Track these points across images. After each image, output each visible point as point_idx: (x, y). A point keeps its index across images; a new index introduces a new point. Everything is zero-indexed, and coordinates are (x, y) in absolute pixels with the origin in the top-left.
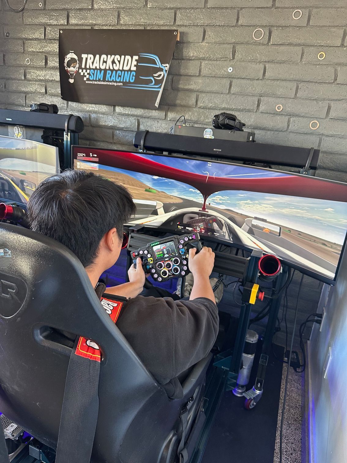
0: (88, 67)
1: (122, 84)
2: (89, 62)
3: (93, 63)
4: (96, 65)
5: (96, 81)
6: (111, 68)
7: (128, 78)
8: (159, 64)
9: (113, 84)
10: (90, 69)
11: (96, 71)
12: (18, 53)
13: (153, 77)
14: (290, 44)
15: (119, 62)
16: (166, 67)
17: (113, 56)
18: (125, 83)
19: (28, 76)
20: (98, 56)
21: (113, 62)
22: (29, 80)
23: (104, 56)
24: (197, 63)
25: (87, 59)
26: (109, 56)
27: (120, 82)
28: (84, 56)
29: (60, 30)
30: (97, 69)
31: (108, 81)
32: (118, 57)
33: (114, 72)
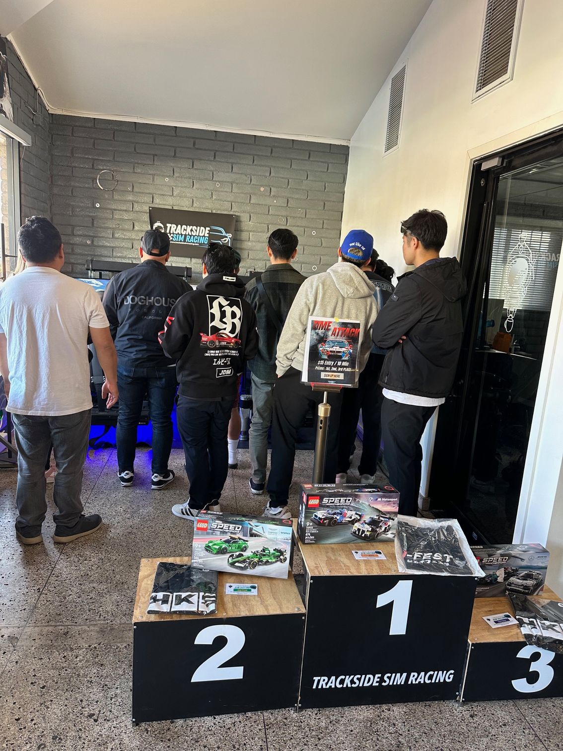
0: (171, 232)
1: (198, 244)
2: (173, 230)
3: (176, 230)
4: (178, 231)
5: (178, 241)
6: (190, 234)
7: (202, 241)
8: (224, 234)
9: (191, 244)
10: (173, 234)
11: (178, 235)
12: (107, 219)
13: (221, 241)
14: (298, 226)
15: (196, 231)
16: (230, 236)
17: (191, 227)
18: (200, 244)
19: (116, 235)
20: (179, 226)
21: (192, 230)
22: (117, 238)
23: (184, 226)
24: (248, 233)
25: (171, 227)
26: (188, 226)
27: (197, 243)
28: (169, 225)
29: (150, 207)
30: (179, 234)
31: (188, 242)
32: (195, 227)
33: (192, 237)
